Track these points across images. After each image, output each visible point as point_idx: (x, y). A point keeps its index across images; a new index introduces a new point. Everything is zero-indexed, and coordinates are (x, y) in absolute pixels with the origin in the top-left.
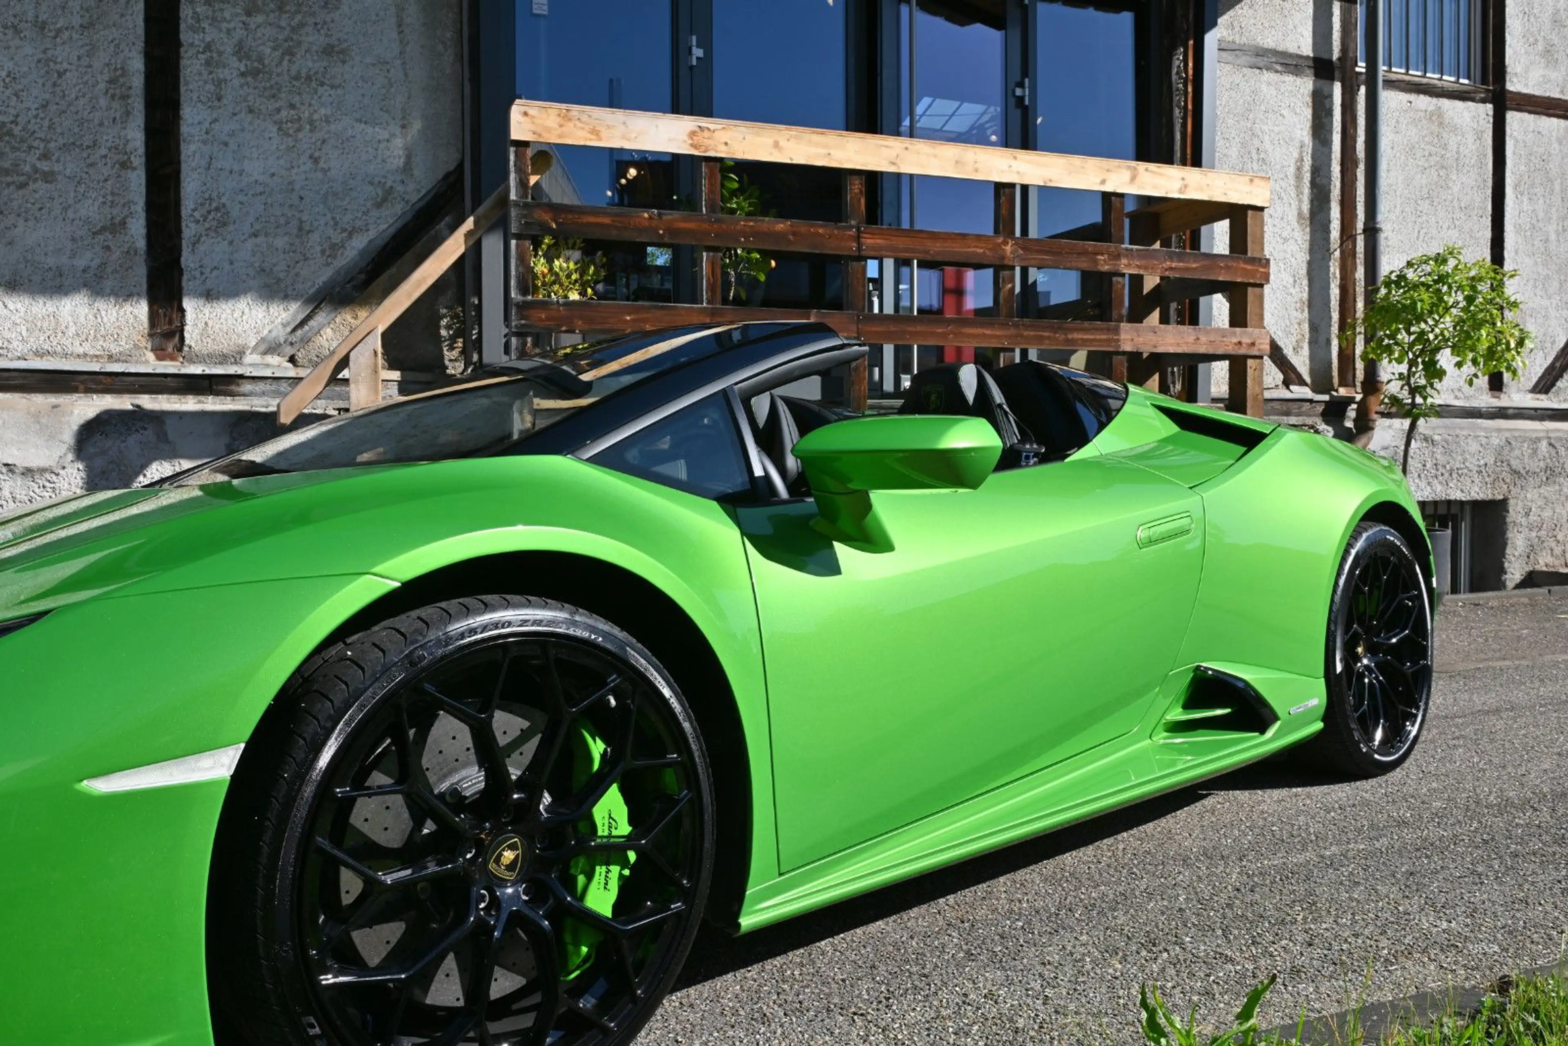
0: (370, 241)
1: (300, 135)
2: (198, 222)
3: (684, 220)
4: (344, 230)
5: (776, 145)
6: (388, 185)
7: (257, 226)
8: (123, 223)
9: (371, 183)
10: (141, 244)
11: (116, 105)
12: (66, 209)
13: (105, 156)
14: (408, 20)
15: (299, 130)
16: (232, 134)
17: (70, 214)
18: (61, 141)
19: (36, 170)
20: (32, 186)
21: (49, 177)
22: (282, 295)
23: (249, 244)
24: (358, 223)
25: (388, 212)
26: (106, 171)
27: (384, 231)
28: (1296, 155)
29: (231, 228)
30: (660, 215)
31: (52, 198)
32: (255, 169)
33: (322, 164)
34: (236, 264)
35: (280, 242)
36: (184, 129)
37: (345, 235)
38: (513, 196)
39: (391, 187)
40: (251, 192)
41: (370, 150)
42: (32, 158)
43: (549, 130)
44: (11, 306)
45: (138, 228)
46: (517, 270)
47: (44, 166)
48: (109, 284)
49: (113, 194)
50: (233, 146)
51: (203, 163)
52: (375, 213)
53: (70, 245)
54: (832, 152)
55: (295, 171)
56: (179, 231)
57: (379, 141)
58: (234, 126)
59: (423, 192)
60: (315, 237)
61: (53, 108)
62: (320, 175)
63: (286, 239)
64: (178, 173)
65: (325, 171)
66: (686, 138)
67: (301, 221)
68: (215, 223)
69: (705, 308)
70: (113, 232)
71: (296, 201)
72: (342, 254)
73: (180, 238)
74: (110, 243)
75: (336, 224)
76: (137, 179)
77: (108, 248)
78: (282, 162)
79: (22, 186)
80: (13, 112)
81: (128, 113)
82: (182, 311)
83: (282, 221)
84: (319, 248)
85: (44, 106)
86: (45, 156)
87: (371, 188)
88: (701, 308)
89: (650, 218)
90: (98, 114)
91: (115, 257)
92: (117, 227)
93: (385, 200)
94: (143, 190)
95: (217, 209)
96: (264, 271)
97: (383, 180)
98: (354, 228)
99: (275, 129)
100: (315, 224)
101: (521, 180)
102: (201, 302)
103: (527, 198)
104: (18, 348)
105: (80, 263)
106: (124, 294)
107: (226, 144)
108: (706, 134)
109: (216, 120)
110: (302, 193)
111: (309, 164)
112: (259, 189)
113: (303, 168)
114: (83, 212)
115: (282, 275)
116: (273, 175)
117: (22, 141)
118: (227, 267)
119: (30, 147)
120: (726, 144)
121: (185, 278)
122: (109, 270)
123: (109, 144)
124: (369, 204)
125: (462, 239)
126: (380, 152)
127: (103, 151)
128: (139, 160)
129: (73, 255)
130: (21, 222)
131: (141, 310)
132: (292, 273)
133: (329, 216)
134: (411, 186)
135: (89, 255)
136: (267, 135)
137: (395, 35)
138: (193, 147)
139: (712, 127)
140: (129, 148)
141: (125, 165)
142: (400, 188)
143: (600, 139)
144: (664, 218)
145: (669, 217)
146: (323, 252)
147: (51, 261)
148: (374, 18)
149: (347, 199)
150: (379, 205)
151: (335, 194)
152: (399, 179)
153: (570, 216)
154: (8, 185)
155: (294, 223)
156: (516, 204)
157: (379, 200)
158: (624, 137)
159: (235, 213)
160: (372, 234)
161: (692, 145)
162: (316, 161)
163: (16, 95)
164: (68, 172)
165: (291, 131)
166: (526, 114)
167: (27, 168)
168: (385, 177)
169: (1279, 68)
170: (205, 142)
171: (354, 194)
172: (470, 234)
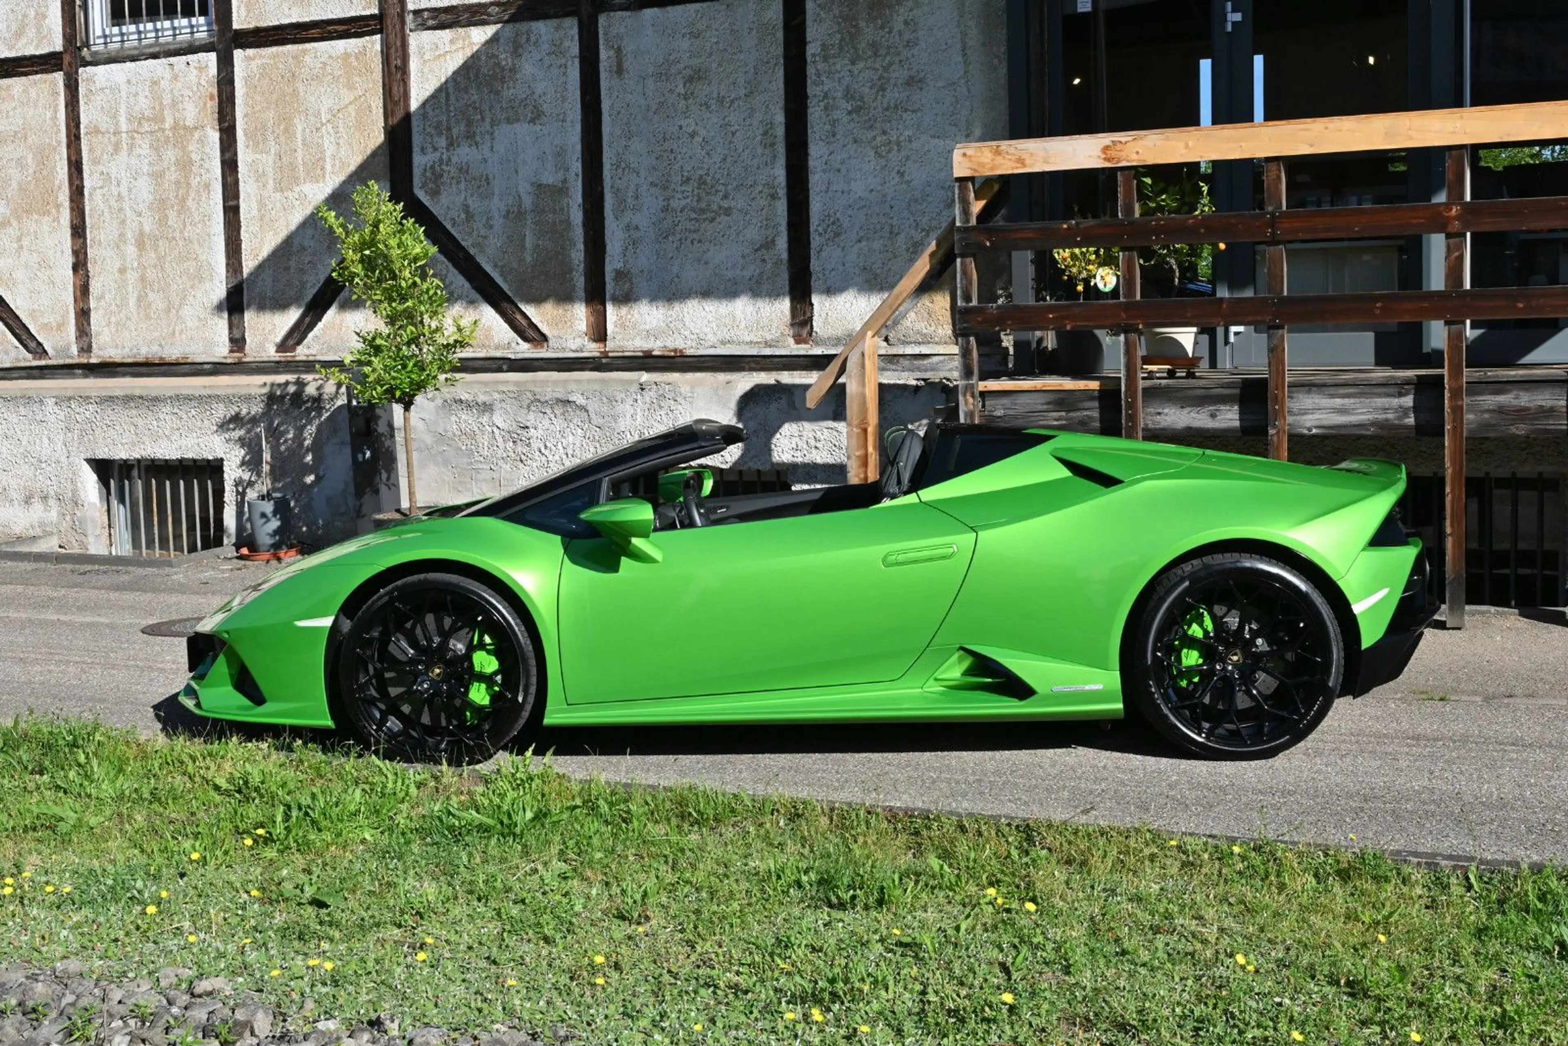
1: (890, 155)
2: (820, 234)
3: (1098, 225)
5: (1187, 146)
7: (861, 234)
8: (773, 241)
9: (942, 188)
10: (785, 256)
11: (767, 152)
12: (738, 234)
13: (761, 192)
15: (889, 152)
16: (843, 162)
17: (741, 238)
18: (735, 184)
19: (720, 207)
20: (718, 219)
21: (728, 212)
22: (878, 287)
23: (855, 249)
24: (934, 223)
26: (763, 203)
29: (843, 237)
30: (1077, 224)
31: (730, 227)
32: (859, 188)
33: (907, 178)
34: (847, 265)
35: (877, 245)
36: (811, 163)
38: (957, 223)
40: (857, 207)
42: (717, 199)
43: (982, 165)
44: (707, 309)
45: (782, 243)
46: (961, 283)
47: (725, 204)
48: (765, 287)
49: (767, 219)
50: (844, 171)
51: (824, 188)
53: (741, 261)
55: (887, 185)
56: (809, 243)
58: (844, 155)
60: (902, 238)
61: (729, 159)
62: (904, 186)
63: (881, 242)
64: (808, 197)
65: (908, 182)
66: (1100, 154)
67: (892, 226)
68: (832, 234)
70: (767, 249)
71: (888, 210)
73: (809, 249)
74: (766, 257)
75: (917, 225)
76: (782, 206)
77: (764, 261)
78: (878, 180)
79: (712, 220)
80: (706, 167)
81: (775, 157)
82: (812, 305)
83: (878, 227)
84: (904, 247)
85: (724, 159)
86: (725, 197)
89: (1069, 228)
90: (756, 160)
91: (768, 266)
92: (769, 244)
94: (786, 214)
95: (834, 223)
96: (865, 269)
99: (872, 154)
100: (902, 227)
101: (964, 209)
102: (824, 297)
103: (969, 222)
104: (712, 339)
105: (747, 274)
106: (773, 294)
107: (839, 171)
108: (1119, 147)
109: (831, 153)
110: (892, 203)
111: (897, 178)
112: (862, 203)
113: (893, 183)
114: (748, 236)
115: (878, 271)
116: (872, 191)
117: (712, 187)
118: (841, 268)
119: (717, 191)
120: (1137, 153)
121: (813, 279)
122: (765, 277)
123: (764, 182)
124: (942, 205)
125: (927, 259)
127: (760, 188)
128: (782, 192)
129: (743, 268)
130: (712, 248)
131: (784, 305)
133: (912, 219)
135: (753, 267)
136: (867, 159)
137: (960, 58)
138: (817, 177)
139: (1123, 140)
140: (776, 183)
141: (774, 197)
143: (1024, 166)
144: (1081, 226)
145: (1086, 225)
146: (908, 250)
147: (730, 274)
148: (944, 47)
149: (925, 204)
151: (916, 201)
153: (1001, 235)
154: (705, 220)
155: (887, 228)
156: (959, 228)
158: (1046, 162)
159: (846, 224)
161: (1105, 159)
162: (901, 174)
163: (708, 154)
164: (739, 207)
165: (884, 154)
166: (964, 155)
167: (715, 207)
170: (824, 171)
171: (930, 199)
172: (932, 255)
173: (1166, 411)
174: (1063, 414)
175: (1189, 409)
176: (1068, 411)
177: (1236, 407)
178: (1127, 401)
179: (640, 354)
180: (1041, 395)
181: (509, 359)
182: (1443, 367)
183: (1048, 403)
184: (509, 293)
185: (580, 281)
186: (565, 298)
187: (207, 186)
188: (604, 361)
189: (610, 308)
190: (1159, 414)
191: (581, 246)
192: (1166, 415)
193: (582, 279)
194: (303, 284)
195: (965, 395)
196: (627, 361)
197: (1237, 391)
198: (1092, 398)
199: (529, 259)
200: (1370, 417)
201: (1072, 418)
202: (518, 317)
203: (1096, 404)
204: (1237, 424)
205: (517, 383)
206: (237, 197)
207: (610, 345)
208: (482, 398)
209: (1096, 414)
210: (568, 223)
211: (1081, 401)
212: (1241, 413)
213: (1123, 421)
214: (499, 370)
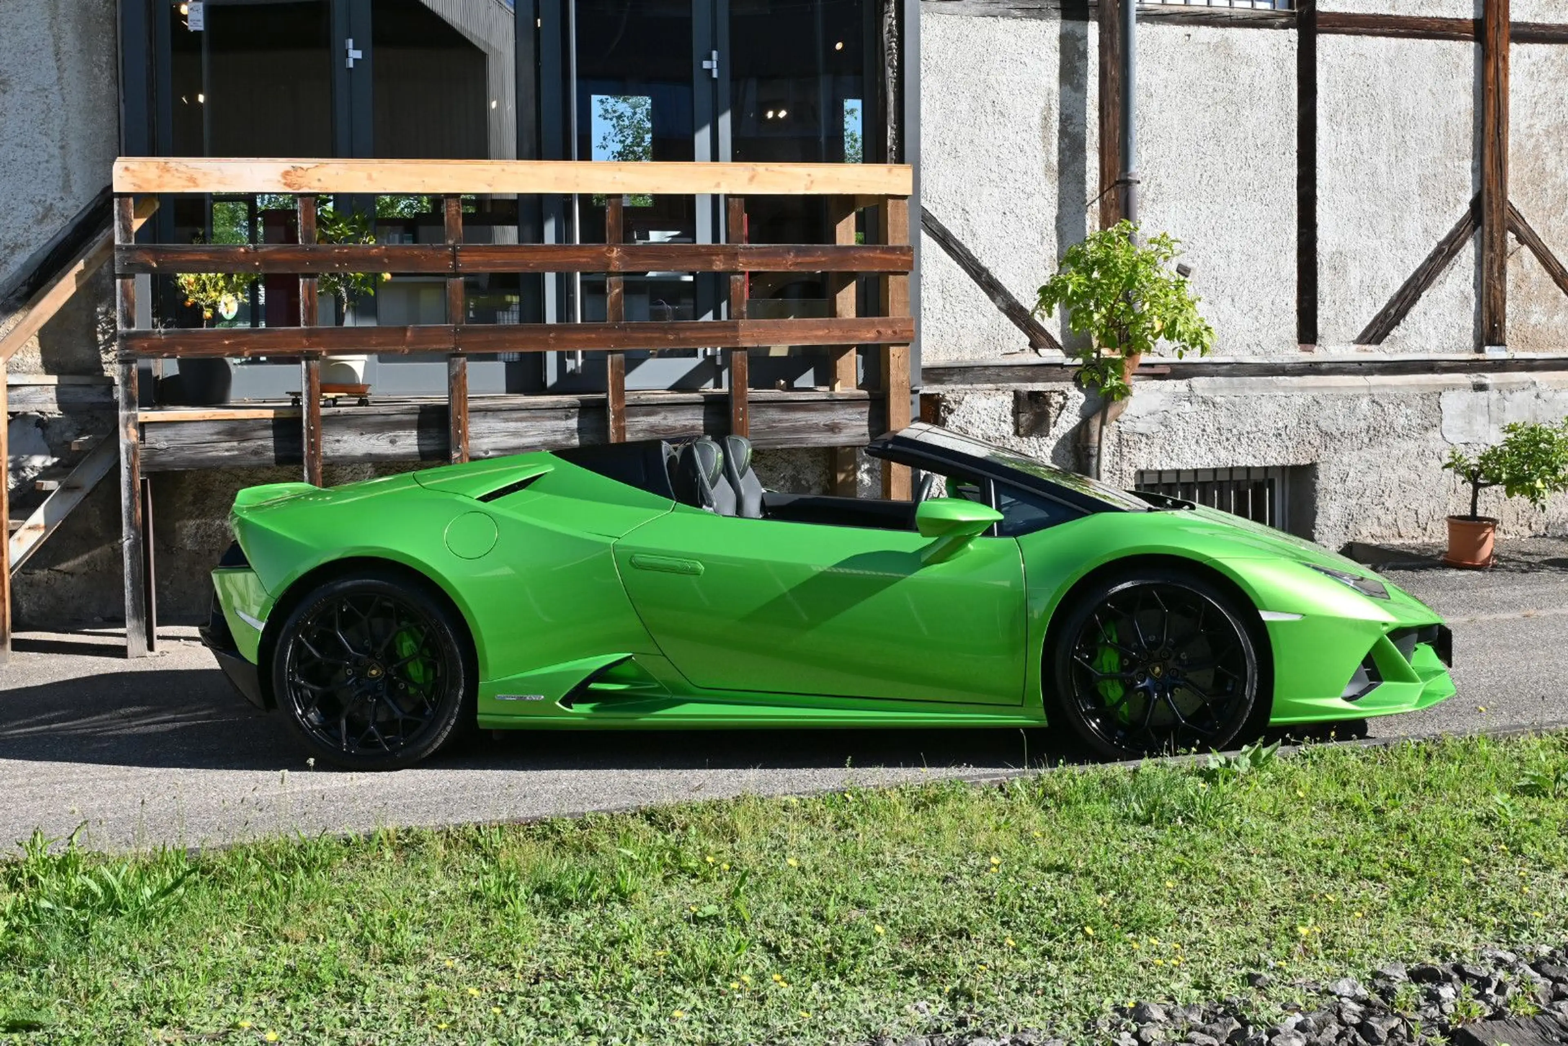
0: (32, 256)
3: (278, 251)
4: (6, 247)
5: (370, 177)
6: (48, 203)
9: (32, 202)
14: (64, 48)
24: (21, 240)
25: (47, 228)
27: (45, 245)
28: (1042, 104)
30: (255, 248)
37: (7, 251)
38: (117, 242)
39: (51, 204)
41: (31, 171)
43: (148, 181)
46: (122, 306)
52: (35, 229)
54: (426, 180)
57: (39, 163)
59: (82, 207)
66: (280, 178)
69: (302, 330)
72: (5, 269)
87: (31, 206)
88: (296, 331)
89: (246, 252)
93: (45, 217)
97: (43, 199)
98: (16, 244)
101: (124, 226)
103: (130, 241)
108: (300, 172)
120: (319, 180)
124: (30, 221)
125: (74, 280)
126: (40, 172)
134: (71, 202)
137: (52, 63)
139: (305, 166)
142: (61, 205)
143: (197, 186)
144: (260, 251)
145: (265, 250)
148: (32, 48)
149: (10, 218)
150: (40, 222)
152: (59, 196)
153: (169, 256)
156: (120, 248)
157: (40, 217)
158: (220, 182)
160: (33, 249)
161: (285, 184)
166: (127, 169)
168: (45, 195)
169: (1018, 13)
171: (15, 213)
172: (80, 278)
173: (345, 438)
174: (235, 444)
175: (368, 436)
176: (240, 441)
177: (415, 433)
178: (308, 429)
180: (210, 424)
182: (606, 391)
183: (218, 433)
190: (338, 441)
192: (346, 442)
195: (126, 426)
197: (416, 417)
198: (266, 427)
200: (542, 439)
201: (245, 448)
203: (270, 433)
204: (416, 449)
209: (270, 443)
211: (255, 430)
212: (420, 438)
213: (305, 449)
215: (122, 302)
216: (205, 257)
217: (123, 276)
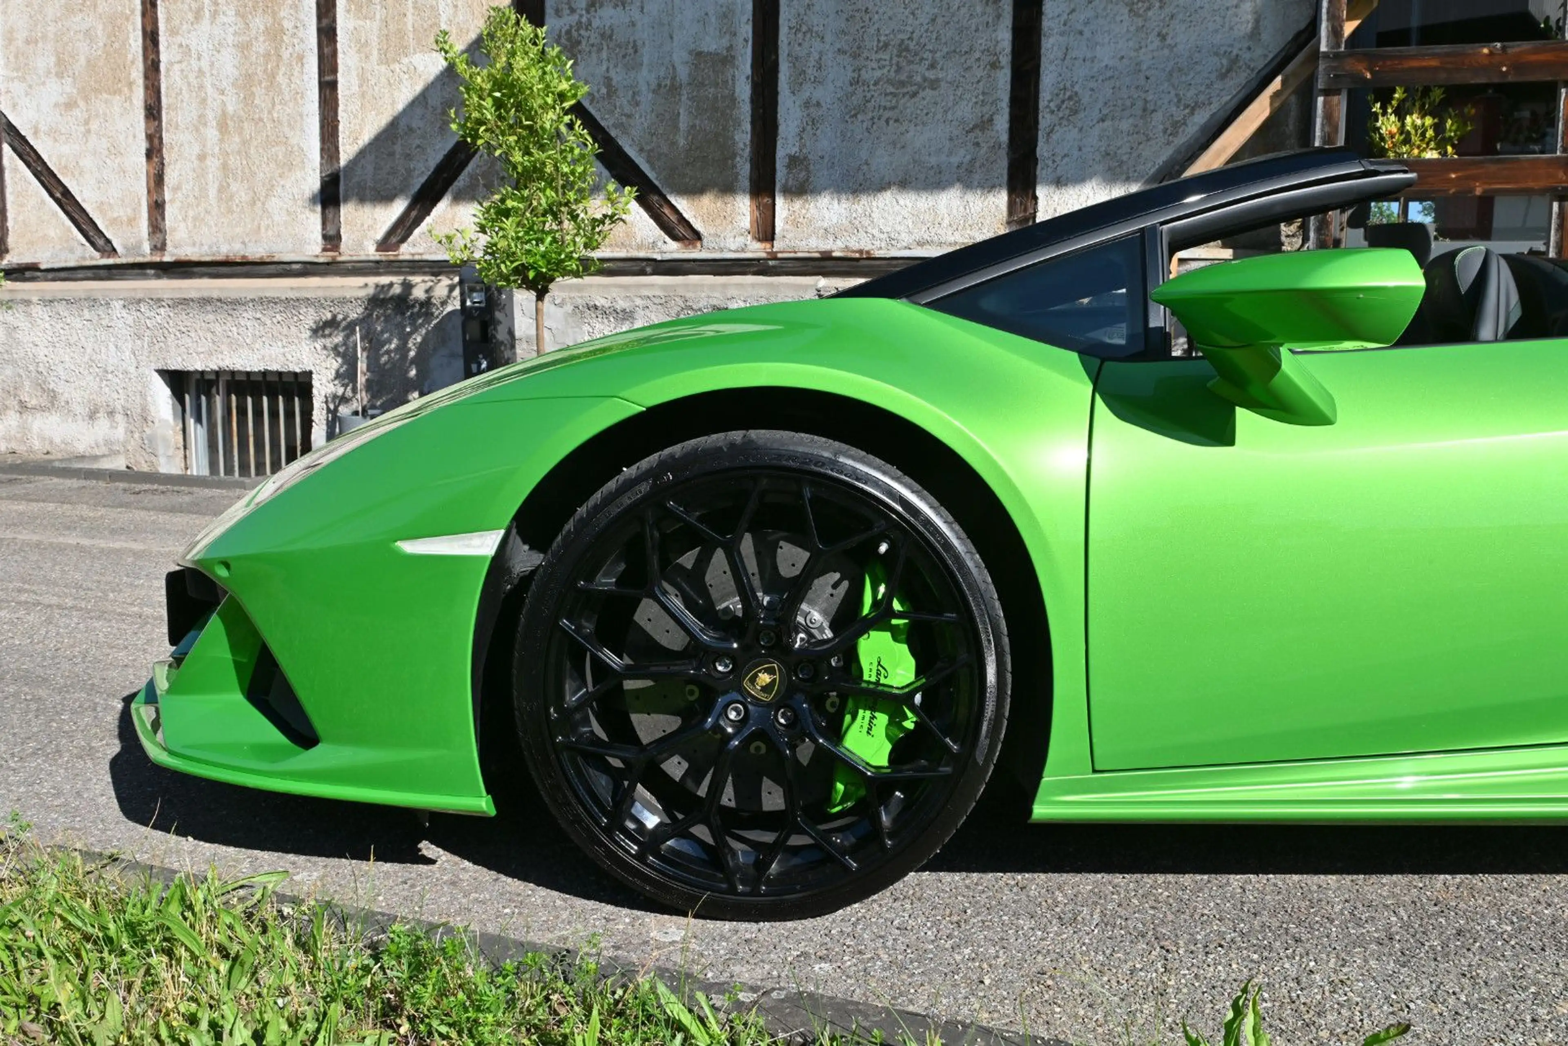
0: (1213, 115)
1: (1150, 13)
2: (1052, 112)
3: (1536, 51)
4: (1187, 106)
6: (1235, 52)
7: (1105, 112)
8: (991, 120)
9: (1216, 54)
10: (1004, 138)
11: (989, 10)
12: (946, 112)
13: (978, 59)
15: (1149, 9)
16: (1087, 23)
17: (950, 117)
18: (945, 50)
19: (925, 79)
20: (922, 94)
21: (934, 84)
22: (1124, 177)
23: (1097, 130)
24: (1202, 98)
25: (1231, 83)
26: (979, 73)
27: (1226, 103)
29: (1082, 115)
30: (1504, 48)
31: (936, 103)
32: (1105, 55)
33: (1169, 41)
34: (1084, 150)
35: (1125, 125)
36: (1046, 23)
37: (1187, 111)
38: (1323, 48)
39: (1237, 56)
40: (1101, 78)
41: (1217, 18)
42: (922, 69)
44: (902, 202)
45: (1002, 124)
46: (1322, 130)
47: (931, 75)
48: (977, 177)
49: (984, 93)
50: (1087, 33)
51: (1060, 55)
52: (1218, 85)
53: (948, 144)
55: (1143, 50)
56: (1036, 122)
57: (1227, 9)
58: (1090, 13)
59: (1271, 56)
60: (1158, 116)
61: (940, 20)
62: (1166, 52)
63: (1131, 121)
64: (1038, 66)
65: (1171, 47)
67: (1146, 101)
68: (1067, 112)
69: (1558, 158)
70: (983, 130)
71: (1142, 82)
72: (1184, 131)
73: (1037, 130)
74: (980, 140)
75: (1179, 101)
76: (1004, 77)
77: (977, 144)
78: (1131, 44)
79: (914, 95)
80: (910, 29)
81: (999, 16)
82: (1035, 198)
83: (1128, 103)
84: (1161, 127)
85: (933, 20)
86: (932, 66)
87: (1216, 59)
88: (1551, 159)
89: (1491, 54)
90: (974, 21)
91: (983, 151)
92: (985, 124)
93: (1229, 71)
94: (1008, 87)
95: (1070, 98)
96: (1108, 154)
97: (1229, 50)
98: (1196, 103)
99: (1126, 11)
100: (1159, 103)
101: (1333, 27)
102: (1052, 189)
104: (906, 239)
105: (955, 160)
106: (989, 186)
107: (1081, 33)
109: (1073, 11)
110: (1147, 73)
111: (1157, 42)
112: (1109, 74)
113: (1150, 48)
114: (959, 114)
115: (1125, 158)
116: (1122, 57)
117: (916, 54)
118: (1076, 153)
119: (922, 59)
121: (1039, 167)
122: (977, 164)
123: (983, 47)
124: (1213, 76)
125: (1267, 101)
126: (1227, 20)
127: (977, 55)
128: (1005, 60)
129: (950, 154)
130: (912, 128)
131: (1001, 199)
132: (1134, 155)
133: (1173, 93)
134: (1259, 52)
135: (962, 152)
136: (1118, 19)
138: (1051, 40)
140: (998, 49)
141: (995, 66)
142: (1247, 56)
144: (1510, 51)
145: (1517, 50)
146: (1165, 131)
147: (933, 161)
149: (1192, 74)
150: (1223, 76)
151: (1180, 70)
152: (1246, 45)
153: (1389, 63)
154: (904, 95)
155: (1140, 104)
157: (1224, 71)
159: (1086, 100)
160: (1215, 107)
162: (1162, 37)
163: (913, 14)
164: (949, 78)
165: (1141, 12)
167: (918, 79)
168: (1232, 46)
170: (1062, 34)
171: (1198, 68)
172: (1276, 95)
179: (817, 255)
181: (655, 260)
184: (656, 183)
185: (744, 169)
186: (727, 189)
187: (301, 58)
188: (771, 263)
189: (780, 202)
191: (748, 127)
193: (748, 166)
194: (409, 172)
196: (797, 264)
199: (682, 142)
202: (667, 211)
205: (664, 287)
206: (334, 70)
207: (778, 245)
208: (621, 304)
210: (733, 100)
214: (642, 273)
215: (1323, 125)
216: (1434, 63)
217: (1327, 93)
